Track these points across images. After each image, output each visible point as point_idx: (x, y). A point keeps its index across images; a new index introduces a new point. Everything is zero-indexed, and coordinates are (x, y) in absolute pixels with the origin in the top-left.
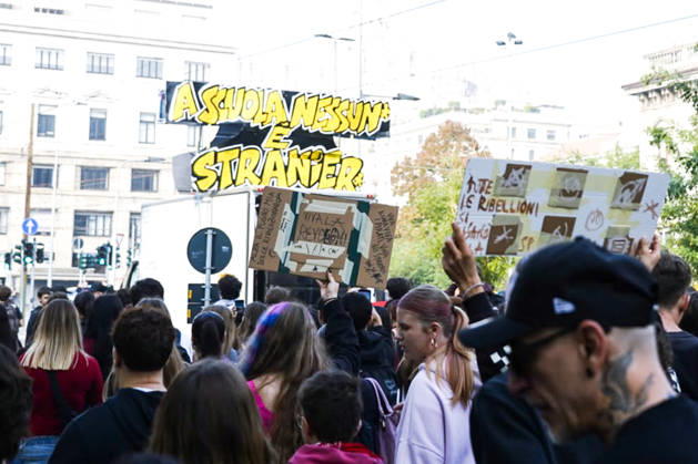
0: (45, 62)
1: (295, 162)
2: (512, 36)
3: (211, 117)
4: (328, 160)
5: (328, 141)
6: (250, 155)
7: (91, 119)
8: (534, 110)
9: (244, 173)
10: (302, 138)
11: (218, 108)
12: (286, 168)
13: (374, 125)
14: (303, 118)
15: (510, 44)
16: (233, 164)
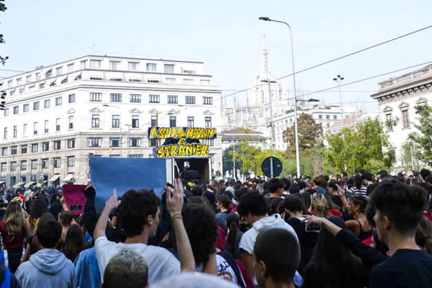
0: (153, 100)
1: (188, 148)
2: (339, 76)
3: (162, 137)
4: (198, 146)
5: (197, 141)
6: (174, 147)
7: (171, 120)
8: (328, 108)
9: (173, 152)
10: (189, 141)
11: (164, 134)
12: (185, 150)
13: (212, 135)
14: (190, 134)
15: (339, 79)
16: (170, 150)
